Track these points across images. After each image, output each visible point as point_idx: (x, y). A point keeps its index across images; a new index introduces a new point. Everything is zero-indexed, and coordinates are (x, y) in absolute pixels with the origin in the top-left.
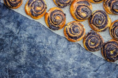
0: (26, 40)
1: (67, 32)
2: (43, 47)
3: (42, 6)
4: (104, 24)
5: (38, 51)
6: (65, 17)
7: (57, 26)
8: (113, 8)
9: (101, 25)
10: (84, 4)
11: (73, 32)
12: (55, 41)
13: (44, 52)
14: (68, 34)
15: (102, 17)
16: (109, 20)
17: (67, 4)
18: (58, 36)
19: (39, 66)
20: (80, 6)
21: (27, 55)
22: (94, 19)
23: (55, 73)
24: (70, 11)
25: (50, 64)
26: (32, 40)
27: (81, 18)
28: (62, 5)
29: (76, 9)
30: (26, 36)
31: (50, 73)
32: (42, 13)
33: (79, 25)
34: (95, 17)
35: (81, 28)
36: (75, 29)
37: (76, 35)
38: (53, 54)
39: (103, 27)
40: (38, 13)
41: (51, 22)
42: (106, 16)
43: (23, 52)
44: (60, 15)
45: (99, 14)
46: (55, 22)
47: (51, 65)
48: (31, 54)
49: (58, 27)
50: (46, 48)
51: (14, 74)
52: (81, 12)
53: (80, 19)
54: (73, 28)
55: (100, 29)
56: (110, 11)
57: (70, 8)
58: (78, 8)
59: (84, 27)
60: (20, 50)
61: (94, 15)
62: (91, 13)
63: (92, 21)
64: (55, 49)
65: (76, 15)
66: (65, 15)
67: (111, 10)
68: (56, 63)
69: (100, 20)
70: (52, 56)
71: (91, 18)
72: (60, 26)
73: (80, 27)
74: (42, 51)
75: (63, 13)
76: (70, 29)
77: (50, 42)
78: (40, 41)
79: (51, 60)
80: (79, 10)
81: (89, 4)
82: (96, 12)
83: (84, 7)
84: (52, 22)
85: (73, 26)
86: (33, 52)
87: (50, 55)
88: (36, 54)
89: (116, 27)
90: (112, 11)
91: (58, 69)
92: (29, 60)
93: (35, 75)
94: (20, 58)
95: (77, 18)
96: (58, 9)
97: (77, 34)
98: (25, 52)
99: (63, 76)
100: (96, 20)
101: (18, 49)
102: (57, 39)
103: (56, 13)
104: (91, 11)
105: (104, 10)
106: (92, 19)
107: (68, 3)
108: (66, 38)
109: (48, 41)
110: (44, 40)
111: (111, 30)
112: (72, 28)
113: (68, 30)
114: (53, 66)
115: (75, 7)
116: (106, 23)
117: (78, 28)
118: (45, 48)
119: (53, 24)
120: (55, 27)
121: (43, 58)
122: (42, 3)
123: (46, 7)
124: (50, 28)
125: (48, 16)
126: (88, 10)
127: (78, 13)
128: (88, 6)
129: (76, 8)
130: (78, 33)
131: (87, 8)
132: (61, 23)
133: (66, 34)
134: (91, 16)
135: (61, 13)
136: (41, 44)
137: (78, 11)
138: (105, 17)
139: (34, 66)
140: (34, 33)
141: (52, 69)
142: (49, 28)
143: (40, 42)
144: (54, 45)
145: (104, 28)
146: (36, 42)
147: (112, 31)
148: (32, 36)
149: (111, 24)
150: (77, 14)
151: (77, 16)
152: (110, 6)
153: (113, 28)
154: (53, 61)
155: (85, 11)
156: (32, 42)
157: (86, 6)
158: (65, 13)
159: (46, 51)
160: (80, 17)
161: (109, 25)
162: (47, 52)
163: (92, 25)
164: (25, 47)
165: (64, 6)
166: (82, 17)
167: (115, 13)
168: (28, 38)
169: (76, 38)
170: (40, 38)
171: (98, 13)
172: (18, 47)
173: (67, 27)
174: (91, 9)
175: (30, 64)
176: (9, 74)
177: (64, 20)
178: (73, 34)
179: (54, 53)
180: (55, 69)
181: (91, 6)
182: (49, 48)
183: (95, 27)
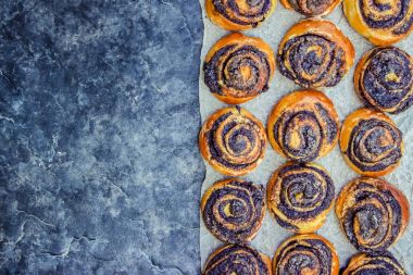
0: (134, 18)
1: (221, 120)
2: (142, 78)
3: (255, 10)
4: (299, 213)
5: (121, 70)
6: (259, 93)
7: (221, 82)
8: (357, 211)
9: (294, 205)
10: (324, 124)
11: (228, 137)
12: (177, 103)
13: (129, 88)
14: (217, 125)
15: (316, 196)
16: (319, 218)
17: (299, 77)
18: (196, 103)
19: (81, 95)
20: (312, 116)
21: (91, 45)
22: (298, 176)
23: (84, 151)
24: (283, 97)
25: (103, 123)
26: (143, 34)
27: (280, 139)
28: (287, 64)
29: (297, 110)
30: (145, 13)
31: (77, 137)
32: (234, 21)
33: (257, 143)
34: (305, 175)
35: (252, 154)
36: (241, 139)
37: (224, 150)
38: (135, 116)
39: (290, 213)
40: (229, 10)
41: (223, 59)
42: (325, 205)
43: (95, 26)
44: (258, 74)
45: (319, 183)
46: (232, 71)
47: (101, 127)
48: (103, 54)
49: (220, 88)
50: (144, 87)
51: (18, 37)
52: (296, 127)
53: (276, 137)
54: (242, 131)
55: (278, 208)
56: (345, 207)
57: (290, 93)
58: (305, 112)
59: (260, 161)
60: (97, 17)
61: (309, 171)
62: (312, 159)
63: (290, 173)
64: (152, 114)
65: (280, 120)
66: (265, 88)
67: (348, 209)
68: (117, 138)
69: (304, 196)
70: (129, 115)
71: (296, 168)
72: (225, 92)
73: (256, 148)
74: (128, 79)
75: (267, 79)
76: (234, 124)
77: (164, 89)
78: (154, 60)
79: (116, 119)
80: (301, 119)
81: (332, 138)
82: (322, 173)
83: (317, 129)
84: (225, 64)
85: (248, 128)
86: (109, 56)
87: (130, 110)
88: (110, 69)
89: (310, 249)
90: (347, 214)
91: (101, 153)
92: (82, 58)
93: (49, 97)
94: (75, 29)
95: (276, 127)
96: (272, 60)
97: (231, 152)
98: (98, 33)
99: (90, 180)
100: (300, 183)
101: (96, 10)
102: (184, 105)
103: (257, 60)
104: (316, 155)
105: (337, 191)
106: (295, 172)
107: (303, 81)
108: (200, 129)
109: (164, 81)
110: (161, 71)
111: (295, 242)
112: (237, 128)
113: (228, 120)
114: (103, 136)
115: (303, 105)
116: (305, 217)
117: (249, 144)
118: (139, 84)
119: (221, 68)
120: (217, 79)
121: (109, 94)
122: (262, 5)
123: (256, 24)
124: (205, 68)
125: (235, 41)
126: (315, 146)
127: (289, 121)
128: (325, 141)
129: (302, 109)
130: (235, 151)
131: (319, 138)
132: (236, 88)
133: (212, 122)
134: (303, 165)
135: (265, 75)
136: (147, 66)
137: (296, 120)
138: (319, 204)
139: (73, 81)
140: (167, 30)
141: (92, 138)
142: (205, 64)
143: (148, 60)
144: (162, 107)
145: (288, 217)
146: (145, 49)
147: (294, 246)
148: (155, 29)
149: (310, 234)
150: (285, 120)
151: (280, 126)
152: (359, 199)
153: (301, 243)
154: (115, 127)
155: (306, 140)
156: (138, 38)
157: (322, 135)
158: (270, 84)
159: (134, 92)
160: (281, 133)
161: (305, 227)
162: (132, 95)
163: (280, 181)
164: (111, 25)
165: (287, 71)
166: (284, 139)
167: (347, 225)
168: (143, 21)
169: (217, 154)
170: (162, 56)
171: (320, 177)
172: (101, 6)
173: (235, 111)
174: (321, 153)
175: (72, 67)
176: (11, 23)
177: (250, 91)
178: (224, 140)
179: (139, 118)
180: (95, 145)
181: (329, 146)
182: (147, 95)
183: (278, 193)
